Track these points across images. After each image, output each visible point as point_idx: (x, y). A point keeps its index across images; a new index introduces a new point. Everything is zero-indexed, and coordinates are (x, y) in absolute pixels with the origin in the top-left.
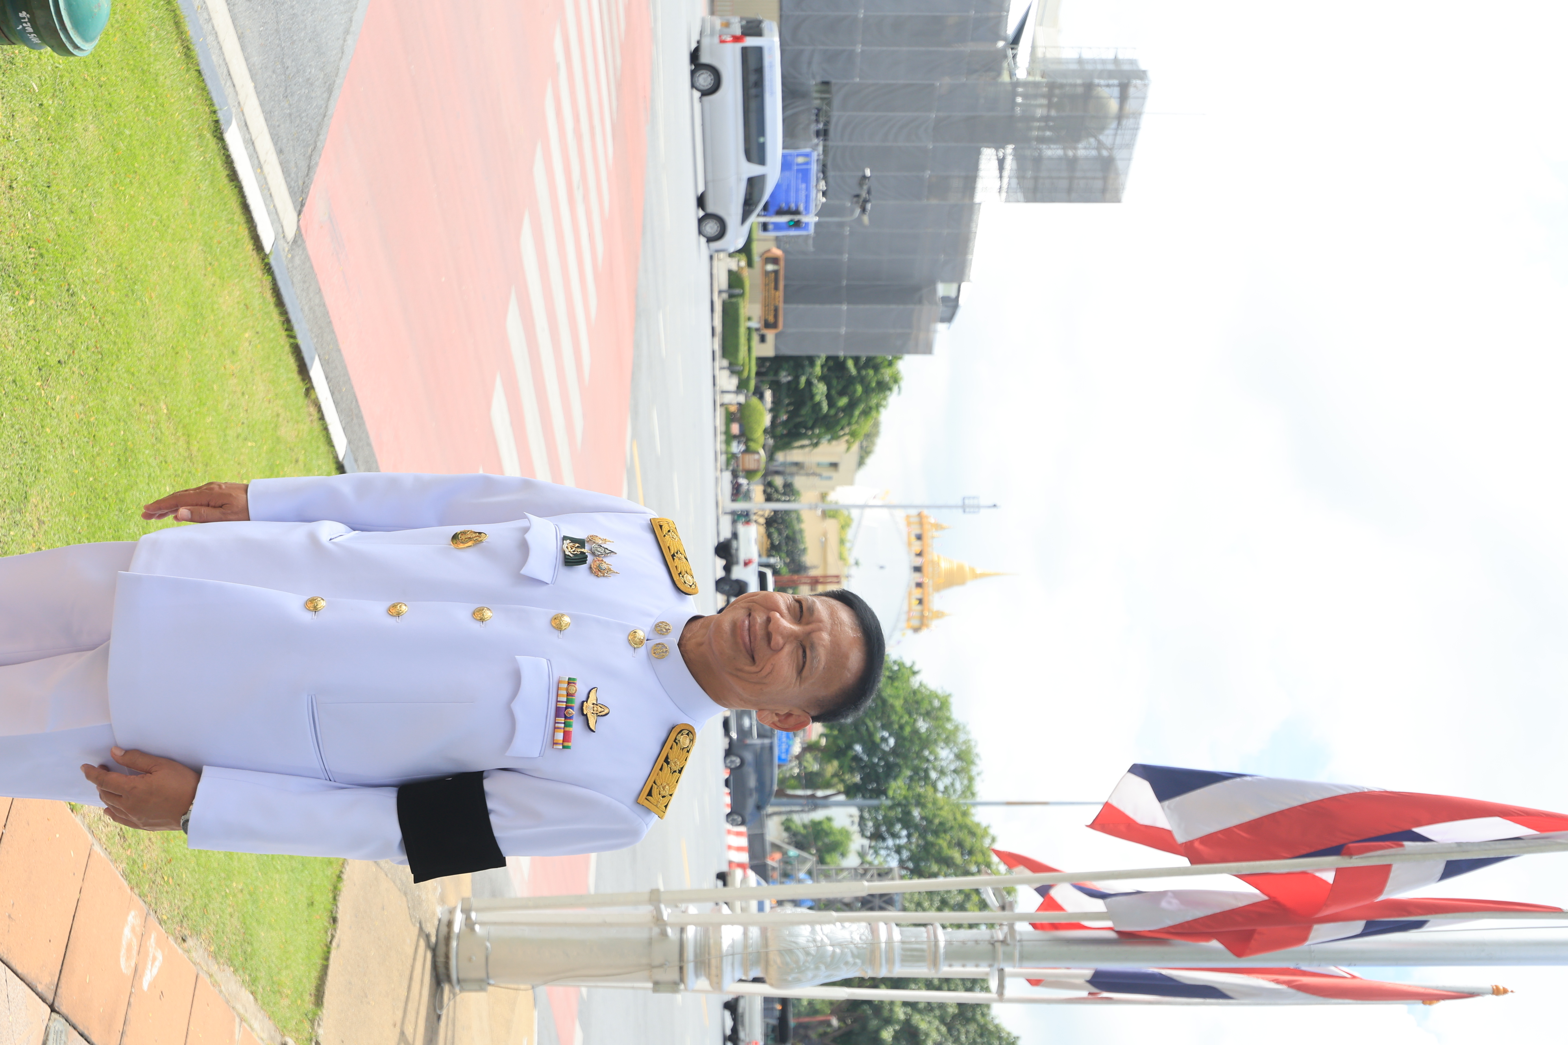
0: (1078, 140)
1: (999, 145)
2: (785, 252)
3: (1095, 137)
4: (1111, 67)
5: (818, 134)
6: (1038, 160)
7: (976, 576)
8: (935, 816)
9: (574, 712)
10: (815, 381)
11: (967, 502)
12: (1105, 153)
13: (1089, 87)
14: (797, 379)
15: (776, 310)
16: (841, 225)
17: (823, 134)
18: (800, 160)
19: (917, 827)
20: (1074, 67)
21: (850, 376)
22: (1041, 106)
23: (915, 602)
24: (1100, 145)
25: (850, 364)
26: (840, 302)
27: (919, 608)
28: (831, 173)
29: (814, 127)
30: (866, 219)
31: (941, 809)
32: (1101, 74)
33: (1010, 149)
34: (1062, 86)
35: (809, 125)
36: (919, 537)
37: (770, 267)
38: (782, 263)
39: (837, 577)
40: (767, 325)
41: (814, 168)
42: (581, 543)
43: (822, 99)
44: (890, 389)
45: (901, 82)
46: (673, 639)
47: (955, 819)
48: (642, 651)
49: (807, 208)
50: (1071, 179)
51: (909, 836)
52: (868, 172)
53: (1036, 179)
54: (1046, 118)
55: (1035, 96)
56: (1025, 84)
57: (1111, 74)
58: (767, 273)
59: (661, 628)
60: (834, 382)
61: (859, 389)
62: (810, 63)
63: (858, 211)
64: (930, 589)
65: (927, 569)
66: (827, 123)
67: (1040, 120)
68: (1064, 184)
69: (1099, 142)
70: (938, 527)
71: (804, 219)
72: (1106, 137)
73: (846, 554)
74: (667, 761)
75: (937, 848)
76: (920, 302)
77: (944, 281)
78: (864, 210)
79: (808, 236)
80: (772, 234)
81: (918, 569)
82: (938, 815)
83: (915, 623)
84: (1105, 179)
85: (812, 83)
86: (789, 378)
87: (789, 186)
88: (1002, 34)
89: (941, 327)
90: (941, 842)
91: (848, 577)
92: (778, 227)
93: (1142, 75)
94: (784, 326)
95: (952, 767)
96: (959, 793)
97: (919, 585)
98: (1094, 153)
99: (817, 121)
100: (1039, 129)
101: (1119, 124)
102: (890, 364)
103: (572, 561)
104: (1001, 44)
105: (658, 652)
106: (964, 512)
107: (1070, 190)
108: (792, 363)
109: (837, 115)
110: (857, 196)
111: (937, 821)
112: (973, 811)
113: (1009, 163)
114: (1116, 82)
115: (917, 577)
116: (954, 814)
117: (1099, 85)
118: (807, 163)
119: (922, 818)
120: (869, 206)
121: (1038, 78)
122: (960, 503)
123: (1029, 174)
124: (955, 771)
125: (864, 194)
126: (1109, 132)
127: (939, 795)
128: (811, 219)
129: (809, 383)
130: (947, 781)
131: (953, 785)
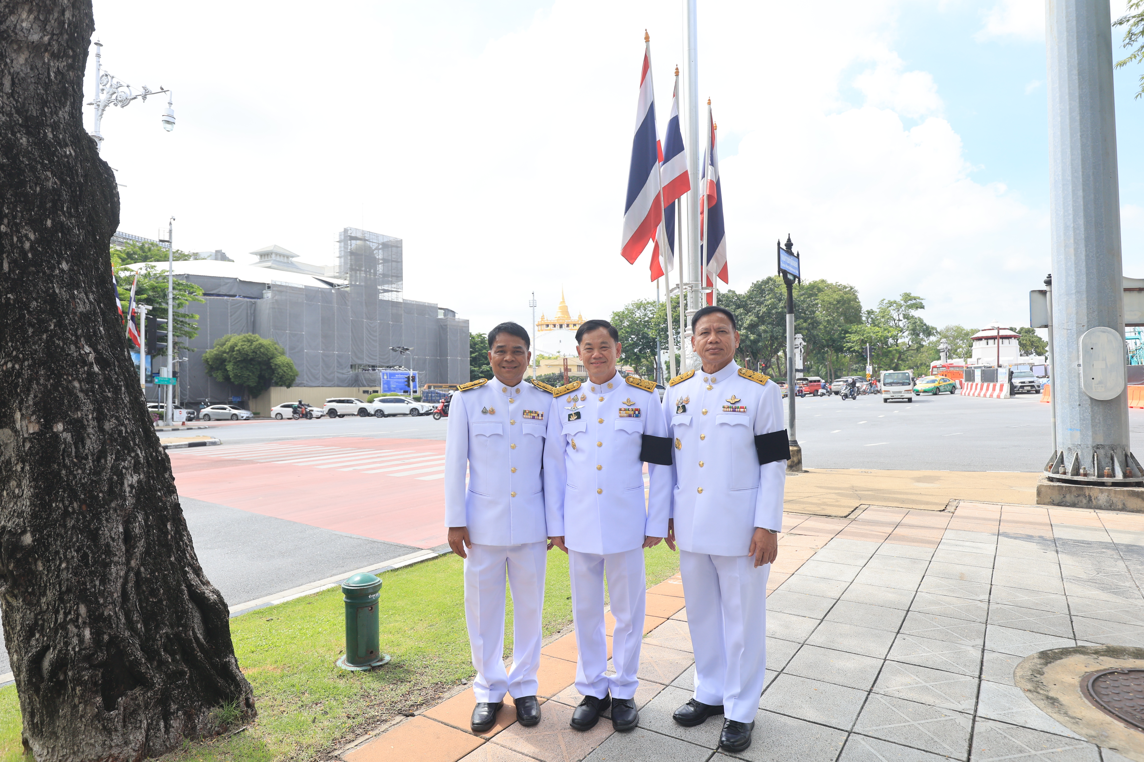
0: (376, 258)
1: (377, 292)
2: (425, 383)
3: (374, 251)
4: (342, 244)
5: (374, 370)
6: (384, 275)
7: (563, 301)
9: (734, 406)
10: (481, 370)
11: (530, 306)
12: (380, 247)
13: (352, 253)
15: (451, 387)
16: (414, 359)
17: (374, 367)
18: (385, 377)
20: (342, 260)
21: (478, 355)
22: (360, 274)
24: (377, 249)
25: (473, 355)
26: (447, 359)
28: (391, 364)
29: (371, 372)
30: (410, 349)
31: (660, 315)
32: (346, 248)
33: (379, 287)
34: (351, 265)
35: (370, 374)
36: (547, 326)
38: (429, 385)
39: (564, 360)
41: (389, 371)
42: (678, 407)
43: (358, 368)
45: (350, 334)
46: (709, 376)
48: (713, 386)
49: (406, 374)
50: (392, 261)
52: (391, 348)
53: (392, 276)
54: (366, 272)
55: (356, 276)
56: (351, 281)
57: (346, 244)
59: (706, 381)
62: (343, 374)
63: (407, 352)
64: (569, 321)
65: (561, 322)
66: (369, 366)
67: (366, 275)
68: (394, 264)
69: (376, 249)
70: (543, 318)
71: (411, 375)
72: (374, 246)
73: (555, 356)
74: (750, 376)
76: (446, 326)
77: (437, 315)
78: (407, 349)
79: (419, 372)
80: (418, 389)
81: (561, 326)
84: (392, 246)
85: (352, 372)
87: (397, 382)
88: (328, 290)
89: (457, 316)
91: (564, 356)
92: (415, 387)
93: (346, 231)
95: (643, 311)
96: (653, 308)
97: (568, 325)
98: (380, 251)
99: (368, 370)
100: (370, 275)
101: (367, 240)
102: (473, 338)
103: (684, 410)
104: (333, 291)
105: (714, 381)
107: (397, 262)
108: (473, 373)
109: (366, 361)
110: (401, 352)
112: (661, 302)
113: (386, 287)
114: (349, 242)
115: (564, 326)
117: (351, 249)
118: (387, 374)
120: (405, 347)
121: (348, 275)
123: (390, 279)
124: (645, 310)
125: (400, 350)
126: (371, 244)
127: (654, 316)
128: (411, 373)
130: (649, 313)
131: (650, 311)
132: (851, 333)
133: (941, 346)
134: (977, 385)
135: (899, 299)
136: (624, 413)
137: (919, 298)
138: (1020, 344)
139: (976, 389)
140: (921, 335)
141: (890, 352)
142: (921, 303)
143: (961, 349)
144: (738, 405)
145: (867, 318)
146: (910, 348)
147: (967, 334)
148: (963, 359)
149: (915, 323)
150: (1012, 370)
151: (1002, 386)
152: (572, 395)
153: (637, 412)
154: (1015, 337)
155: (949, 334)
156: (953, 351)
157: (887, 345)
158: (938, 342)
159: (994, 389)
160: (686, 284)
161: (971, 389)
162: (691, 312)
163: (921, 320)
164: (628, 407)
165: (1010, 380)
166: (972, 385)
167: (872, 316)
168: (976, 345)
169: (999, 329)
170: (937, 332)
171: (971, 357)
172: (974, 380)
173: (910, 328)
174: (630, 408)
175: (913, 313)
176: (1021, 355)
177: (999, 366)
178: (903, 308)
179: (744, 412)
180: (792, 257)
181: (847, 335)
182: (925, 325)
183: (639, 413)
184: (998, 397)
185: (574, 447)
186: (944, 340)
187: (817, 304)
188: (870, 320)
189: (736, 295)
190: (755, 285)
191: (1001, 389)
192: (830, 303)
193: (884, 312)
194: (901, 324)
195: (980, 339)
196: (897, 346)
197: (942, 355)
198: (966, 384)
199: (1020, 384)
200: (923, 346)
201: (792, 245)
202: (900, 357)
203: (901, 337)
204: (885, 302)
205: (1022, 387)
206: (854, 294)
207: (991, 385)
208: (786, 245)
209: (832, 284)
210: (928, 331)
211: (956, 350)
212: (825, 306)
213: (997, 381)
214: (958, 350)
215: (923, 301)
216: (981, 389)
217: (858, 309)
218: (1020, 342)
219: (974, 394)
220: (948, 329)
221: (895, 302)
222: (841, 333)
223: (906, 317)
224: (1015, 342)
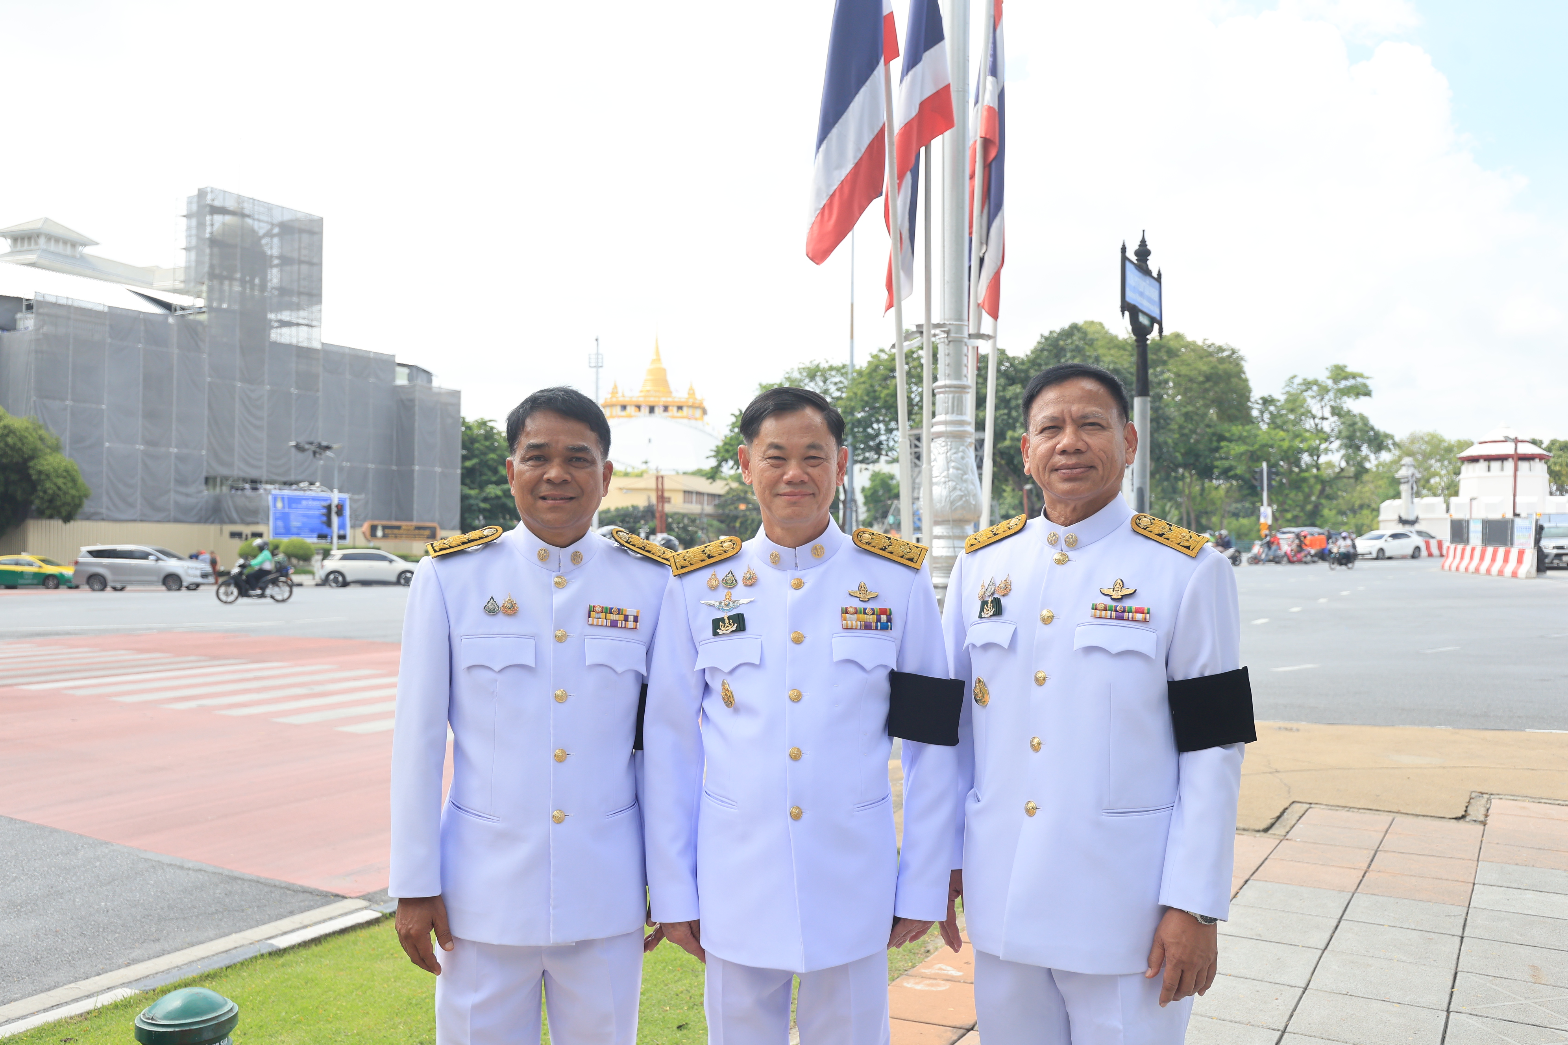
0: (265, 253)
1: (267, 326)
2: (365, 519)
3: (261, 238)
4: (194, 221)
5: (255, 489)
6: (283, 291)
7: (658, 359)
8: (862, 400)
9: (1120, 606)
10: (484, 495)
11: (593, 365)
12: (276, 230)
13: (213, 241)
14: (482, 511)
15: (419, 528)
16: (341, 469)
17: (255, 483)
18: (279, 505)
19: (871, 415)
20: (193, 254)
21: (479, 464)
22: (231, 287)
23: (680, 413)
24: (269, 234)
25: (468, 464)
26: (413, 471)
27: (685, 409)
28: (292, 478)
29: (249, 492)
30: (335, 446)
31: (855, 394)
32: (200, 230)
33: (272, 316)
34: (211, 266)
35: (246, 497)
36: (624, 407)
37: (379, 533)
38: (375, 522)
39: (657, 478)
40: (433, 536)
41: (287, 492)
42: (984, 603)
43: (222, 484)
44: (492, 428)
45: (206, 412)
46: (1061, 531)
47: (864, 383)
48: (1071, 554)
49: (325, 500)
50: (300, 262)
51: (878, 421)
52: (293, 443)
53: (299, 294)
54: (243, 282)
55: (221, 291)
56: (210, 300)
57: (201, 222)
58: (385, 536)
59: (1053, 541)
60: (484, 478)
61: (492, 456)
62: (187, 495)
63: (328, 453)
64: (669, 399)
65: (652, 400)
66: (245, 480)
67: (244, 289)
68: (305, 268)
69: (265, 235)
70: (614, 391)
71: (334, 502)
72: (262, 228)
73: (636, 471)
74: (1161, 535)
75: (888, 399)
76: (412, 400)
77: (394, 379)
78: (328, 448)
79: (350, 499)
80: (349, 531)
81: (652, 410)
82: (861, 397)
83: (698, 413)
84: (301, 231)
85: (207, 493)
86: (481, 517)
87: (304, 515)
88: (159, 318)
89: (436, 382)
90: (882, 395)
91: (657, 470)
92: (342, 526)
94: (433, 521)
95: (821, 384)
96: (842, 379)
97: (666, 409)
98: (275, 240)
99: (243, 489)
100: (252, 290)
101: (247, 216)
102: (469, 428)
103: (998, 609)
104: (173, 320)
105: (1073, 544)
106: (601, 367)
107: (311, 264)
108: (467, 515)
109: (239, 469)
110: (315, 453)
111: (866, 398)
112: (857, 367)
113: (285, 316)
114: (209, 218)
115: (658, 410)
116: (860, 383)
117: (211, 232)
118: (283, 499)
119: (863, 411)
120: (324, 443)
121: (204, 288)
122: (594, 370)
123: (295, 299)
124: (825, 382)
125: (313, 448)
126: (256, 225)
127: (844, 395)
128: (335, 496)
129: (485, 500)
130: (832, 388)
131: (836, 384)
132: (1230, 441)
133: (1403, 473)
134: (1473, 549)
135: (1323, 376)
136: (853, 621)
137: (1361, 376)
138: (1551, 472)
139: (1472, 558)
140: (1365, 450)
141: (1305, 480)
142: (1365, 385)
143: (1437, 479)
144: (1129, 603)
145: (1262, 412)
146: (1342, 474)
147: (1449, 450)
148: (1441, 499)
149: (1354, 424)
150: (1540, 522)
151: (1521, 553)
152: (721, 571)
153: (884, 618)
154: (1541, 458)
155: (1415, 448)
156: (1422, 482)
157: (1298, 466)
158: (1397, 462)
159: (1506, 560)
160: (938, 326)
161: (1462, 558)
162: (945, 386)
163: (1364, 419)
164: (863, 605)
165: (1537, 541)
166: (1463, 550)
167: (1272, 408)
168: (1467, 470)
169: (1516, 441)
170: (1394, 444)
171: (1456, 494)
172: (1467, 542)
173: (1344, 434)
174: (869, 606)
175: (1354, 405)
176: (1551, 494)
177: (1516, 515)
178: (1331, 395)
179: (1145, 621)
180: (1148, 280)
181: (1223, 444)
182: (1372, 429)
183: (889, 620)
184: (1514, 574)
185: (728, 700)
186: (1407, 460)
187: (1166, 382)
188: (1266, 416)
189: (1008, 359)
190: (1047, 339)
191: (1520, 561)
192: (1191, 380)
193: (1295, 401)
194: (1326, 426)
195: (1474, 460)
196: (1318, 469)
197: (1404, 489)
198: (1452, 547)
199: (1556, 551)
200: (1367, 471)
201: (1148, 253)
202: (1322, 491)
203: (1327, 451)
204: (1298, 380)
205: (1558, 556)
206: (1238, 365)
207: (1501, 551)
208: (1137, 253)
209: (1194, 343)
210: (1378, 442)
211: (1428, 481)
212: (1180, 385)
213: (1512, 544)
214: (1432, 481)
215: (1368, 382)
216: (1482, 558)
217: (1244, 393)
218: (1549, 468)
219: (1467, 569)
220: (1413, 439)
221: (1316, 382)
222: (1211, 441)
223: (1336, 411)
224: (1540, 468)
